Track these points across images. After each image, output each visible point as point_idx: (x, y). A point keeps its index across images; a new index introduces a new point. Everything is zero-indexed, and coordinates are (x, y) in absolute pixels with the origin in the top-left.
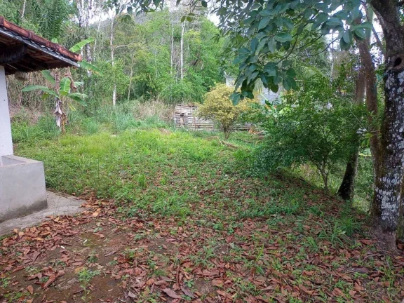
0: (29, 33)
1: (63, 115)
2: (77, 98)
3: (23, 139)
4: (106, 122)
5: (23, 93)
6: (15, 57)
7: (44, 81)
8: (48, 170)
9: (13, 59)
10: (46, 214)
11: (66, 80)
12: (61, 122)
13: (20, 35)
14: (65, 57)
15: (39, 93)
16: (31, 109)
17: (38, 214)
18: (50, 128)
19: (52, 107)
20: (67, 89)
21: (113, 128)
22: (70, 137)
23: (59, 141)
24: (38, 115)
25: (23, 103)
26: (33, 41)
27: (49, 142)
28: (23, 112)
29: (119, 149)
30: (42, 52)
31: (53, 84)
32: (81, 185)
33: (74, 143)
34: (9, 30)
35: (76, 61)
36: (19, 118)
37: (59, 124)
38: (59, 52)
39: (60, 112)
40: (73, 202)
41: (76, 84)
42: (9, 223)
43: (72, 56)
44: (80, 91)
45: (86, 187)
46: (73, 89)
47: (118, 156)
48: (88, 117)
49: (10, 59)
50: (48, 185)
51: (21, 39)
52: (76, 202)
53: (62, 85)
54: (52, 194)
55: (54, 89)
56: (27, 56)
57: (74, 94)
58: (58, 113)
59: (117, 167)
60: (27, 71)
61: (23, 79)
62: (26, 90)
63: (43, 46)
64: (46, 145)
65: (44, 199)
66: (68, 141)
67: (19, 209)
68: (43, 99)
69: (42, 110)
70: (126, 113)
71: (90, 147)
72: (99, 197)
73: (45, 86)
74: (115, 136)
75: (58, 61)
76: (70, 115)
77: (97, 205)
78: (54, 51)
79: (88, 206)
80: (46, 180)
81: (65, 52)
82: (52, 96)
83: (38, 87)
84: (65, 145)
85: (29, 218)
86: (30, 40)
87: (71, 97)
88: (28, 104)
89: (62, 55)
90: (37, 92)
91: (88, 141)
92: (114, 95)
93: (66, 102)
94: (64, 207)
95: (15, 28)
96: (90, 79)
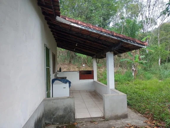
0: (123, 36)
1: (136, 70)
2: (142, 63)
3: (119, 80)
4: (155, 74)
5: (120, 62)
6: (117, 47)
7: (128, 57)
8: (128, 96)
9: (117, 48)
10: (127, 121)
11: (137, 56)
12: (134, 74)
13: (120, 37)
14: (139, 44)
15: (126, 62)
16: (122, 68)
17: (123, 120)
18: (130, 76)
19: (131, 67)
20: (137, 60)
21: (159, 77)
22: (138, 80)
23: (133, 82)
24: (125, 70)
25: (120, 66)
26: (125, 39)
27: (129, 82)
28: (120, 69)
29: (164, 89)
30: (129, 43)
31: (131, 58)
32: (144, 107)
33: (140, 84)
34: (116, 36)
35: (144, 45)
36: (118, 72)
37: (133, 74)
38: (136, 42)
39: (134, 69)
40: (140, 118)
41: (141, 57)
42: (111, 122)
43: (142, 43)
44: (143, 60)
45: (147, 109)
46: (140, 59)
47: (164, 93)
48: (146, 71)
49: (115, 48)
50: (128, 104)
51: (120, 39)
52: (142, 118)
53: (135, 58)
54: (130, 110)
55: (132, 60)
56: (122, 46)
57: (141, 61)
58: (133, 70)
59: (164, 100)
60: (122, 53)
61: (120, 56)
62: (121, 61)
63: (129, 41)
64: (128, 84)
65: (126, 113)
66: (137, 82)
67: (115, 116)
68: (127, 64)
69: (127, 68)
70: (166, 69)
71: (148, 86)
72: (155, 119)
73: (128, 59)
74: (160, 81)
75: (135, 47)
76: (138, 71)
77: (154, 124)
78: (134, 42)
79: (149, 123)
80: (127, 102)
81: (139, 42)
82: (131, 63)
83: (126, 59)
84: (136, 84)
85: (119, 122)
86: (123, 39)
87: (139, 63)
88: (122, 66)
89: (137, 43)
90: (125, 61)
91: (147, 83)
92: (160, 61)
93: (137, 65)
94: (136, 120)
95: (118, 35)
96: (148, 54)
